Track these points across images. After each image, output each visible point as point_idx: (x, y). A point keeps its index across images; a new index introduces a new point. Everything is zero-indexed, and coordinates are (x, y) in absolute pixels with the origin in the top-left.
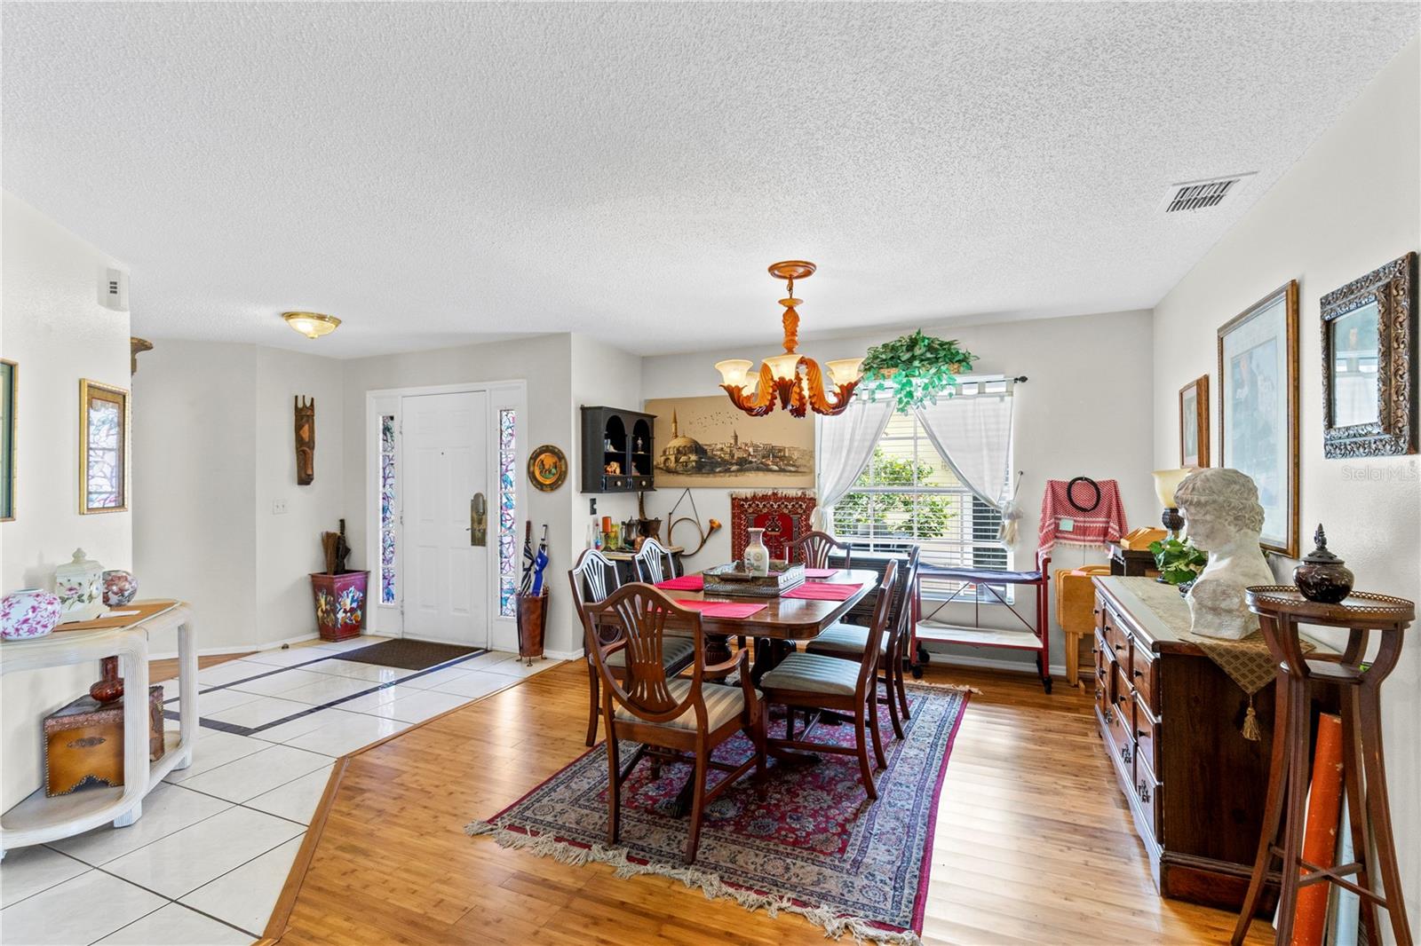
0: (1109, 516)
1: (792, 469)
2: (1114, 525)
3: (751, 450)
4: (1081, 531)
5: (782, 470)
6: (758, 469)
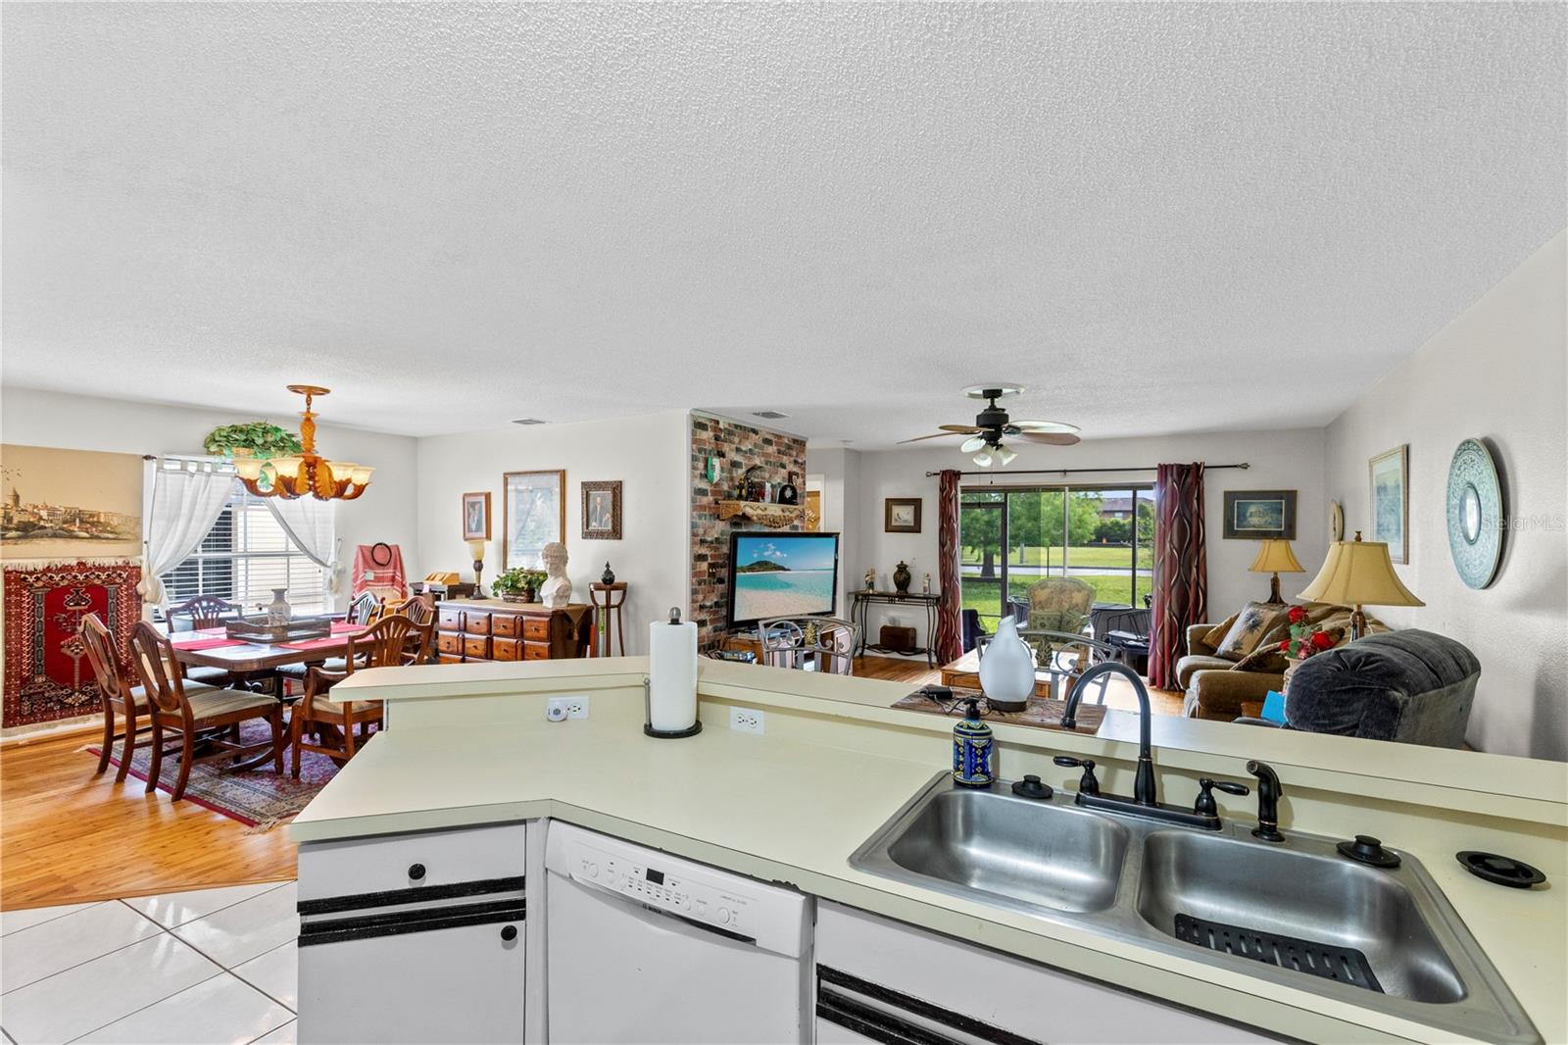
0: (395, 568)
1: (110, 536)
2: (398, 574)
3: (44, 514)
4: (378, 579)
5: (93, 537)
6: (55, 536)
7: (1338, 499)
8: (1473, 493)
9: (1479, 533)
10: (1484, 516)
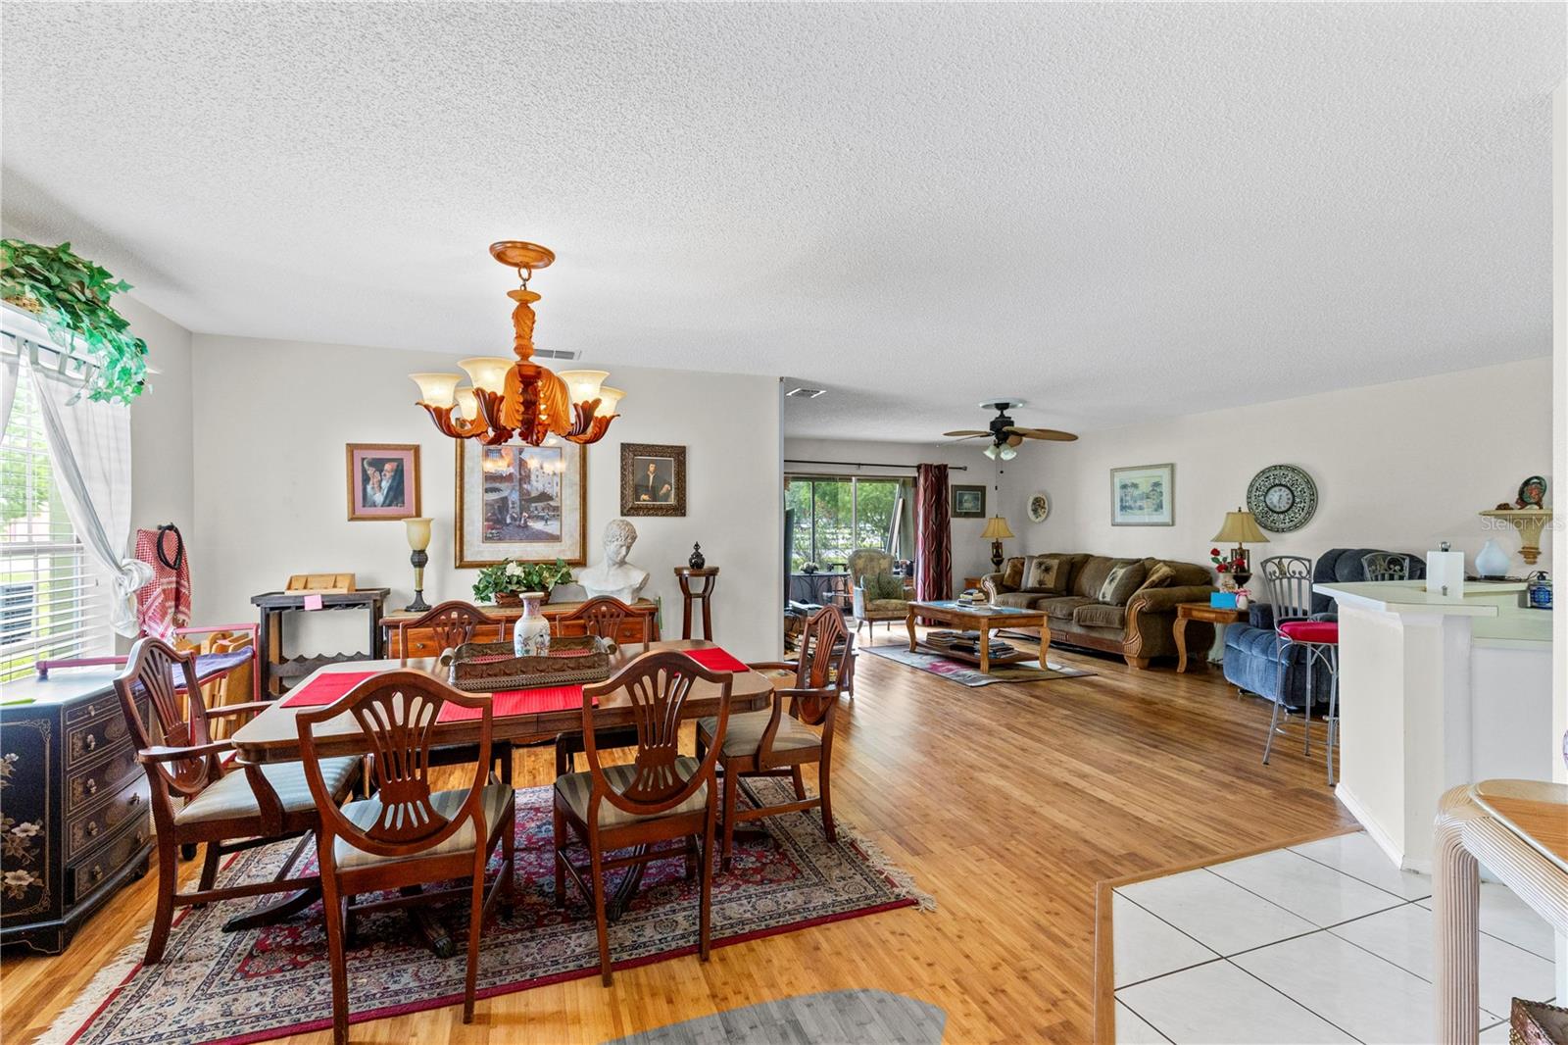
0: (178, 573)
7: (1039, 492)
8: (1283, 489)
9: (1290, 508)
10: (1298, 500)
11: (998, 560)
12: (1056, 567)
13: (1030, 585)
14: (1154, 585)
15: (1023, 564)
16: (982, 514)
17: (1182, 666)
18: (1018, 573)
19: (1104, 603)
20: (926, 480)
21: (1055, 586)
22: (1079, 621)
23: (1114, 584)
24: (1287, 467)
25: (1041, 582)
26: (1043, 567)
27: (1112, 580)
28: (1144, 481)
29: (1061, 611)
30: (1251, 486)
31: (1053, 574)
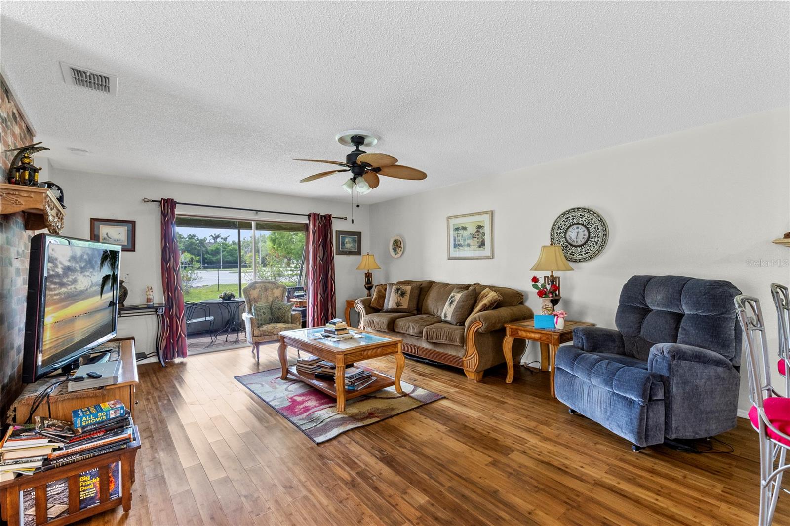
7: (397, 236)
8: (580, 227)
9: (587, 242)
10: (592, 235)
11: (369, 286)
12: (409, 292)
13: (390, 307)
14: (485, 308)
15: (385, 290)
16: (359, 253)
17: (509, 379)
18: (382, 297)
19: (446, 322)
20: (314, 225)
21: (408, 307)
22: (427, 339)
23: (453, 307)
24: (584, 209)
25: (398, 304)
26: (400, 292)
27: (451, 303)
28: (471, 224)
29: (413, 329)
30: (554, 225)
31: (407, 297)
